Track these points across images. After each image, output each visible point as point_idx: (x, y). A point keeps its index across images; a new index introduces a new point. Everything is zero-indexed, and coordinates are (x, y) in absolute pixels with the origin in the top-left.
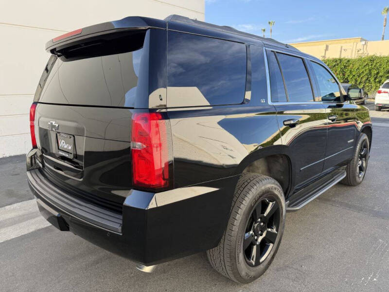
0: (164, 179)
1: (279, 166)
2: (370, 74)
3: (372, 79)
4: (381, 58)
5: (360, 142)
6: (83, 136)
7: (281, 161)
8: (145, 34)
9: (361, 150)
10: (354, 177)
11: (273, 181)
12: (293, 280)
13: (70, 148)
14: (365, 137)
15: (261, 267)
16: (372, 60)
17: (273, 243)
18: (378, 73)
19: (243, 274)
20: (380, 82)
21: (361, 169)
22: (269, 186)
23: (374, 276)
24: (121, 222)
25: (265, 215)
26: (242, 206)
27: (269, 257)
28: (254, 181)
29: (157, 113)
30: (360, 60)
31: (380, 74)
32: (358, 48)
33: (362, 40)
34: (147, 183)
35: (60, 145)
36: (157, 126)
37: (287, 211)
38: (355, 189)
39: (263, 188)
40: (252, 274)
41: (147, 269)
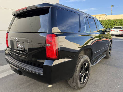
0: (57, 56)
1: (88, 52)
2: (109, 25)
3: (109, 27)
4: (111, 20)
5: (109, 45)
6: (28, 42)
7: (89, 50)
8: (49, 9)
9: (110, 47)
10: (108, 56)
11: (87, 56)
12: (94, 88)
13: (22, 47)
14: (111, 43)
15: (84, 84)
16: (109, 21)
17: (87, 76)
18: (111, 25)
19: (79, 86)
20: (111, 27)
21: (110, 53)
22: (86, 58)
23: (118, 85)
24: (42, 71)
25: (85, 67)
26: (79, 65)
27: (86, 81)
28: (82, 57)
29: (54, 34)
30: (105, 21)
31: (112, 25)
32: (104, 17)
33: (105, 15)
34: (51, 57)
35: (18, 46)
36: (54, 38)
37: (91, 66)
38: (108, 59)
39: (85, 59)
40: (82, 86)
41: (50, 86)
